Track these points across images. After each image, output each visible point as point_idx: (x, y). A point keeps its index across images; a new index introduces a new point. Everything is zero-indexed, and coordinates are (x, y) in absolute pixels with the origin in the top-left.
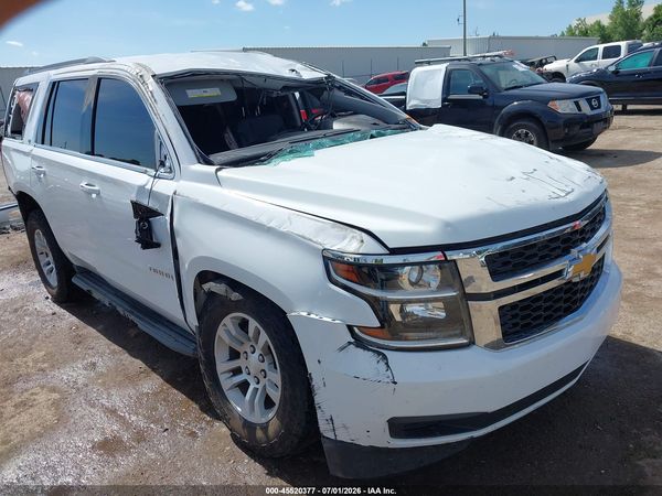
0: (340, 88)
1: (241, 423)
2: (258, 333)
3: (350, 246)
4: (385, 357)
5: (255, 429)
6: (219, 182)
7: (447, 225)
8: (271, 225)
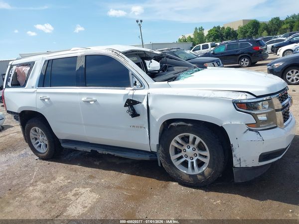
0: (167, 57)
1: (188, 176)
2: (195, 139)
3: (243, 97)
4: (259, 133)
5: (197, 176)
6: (170, 86)
7: (268, 88)
8: (205, 96)
